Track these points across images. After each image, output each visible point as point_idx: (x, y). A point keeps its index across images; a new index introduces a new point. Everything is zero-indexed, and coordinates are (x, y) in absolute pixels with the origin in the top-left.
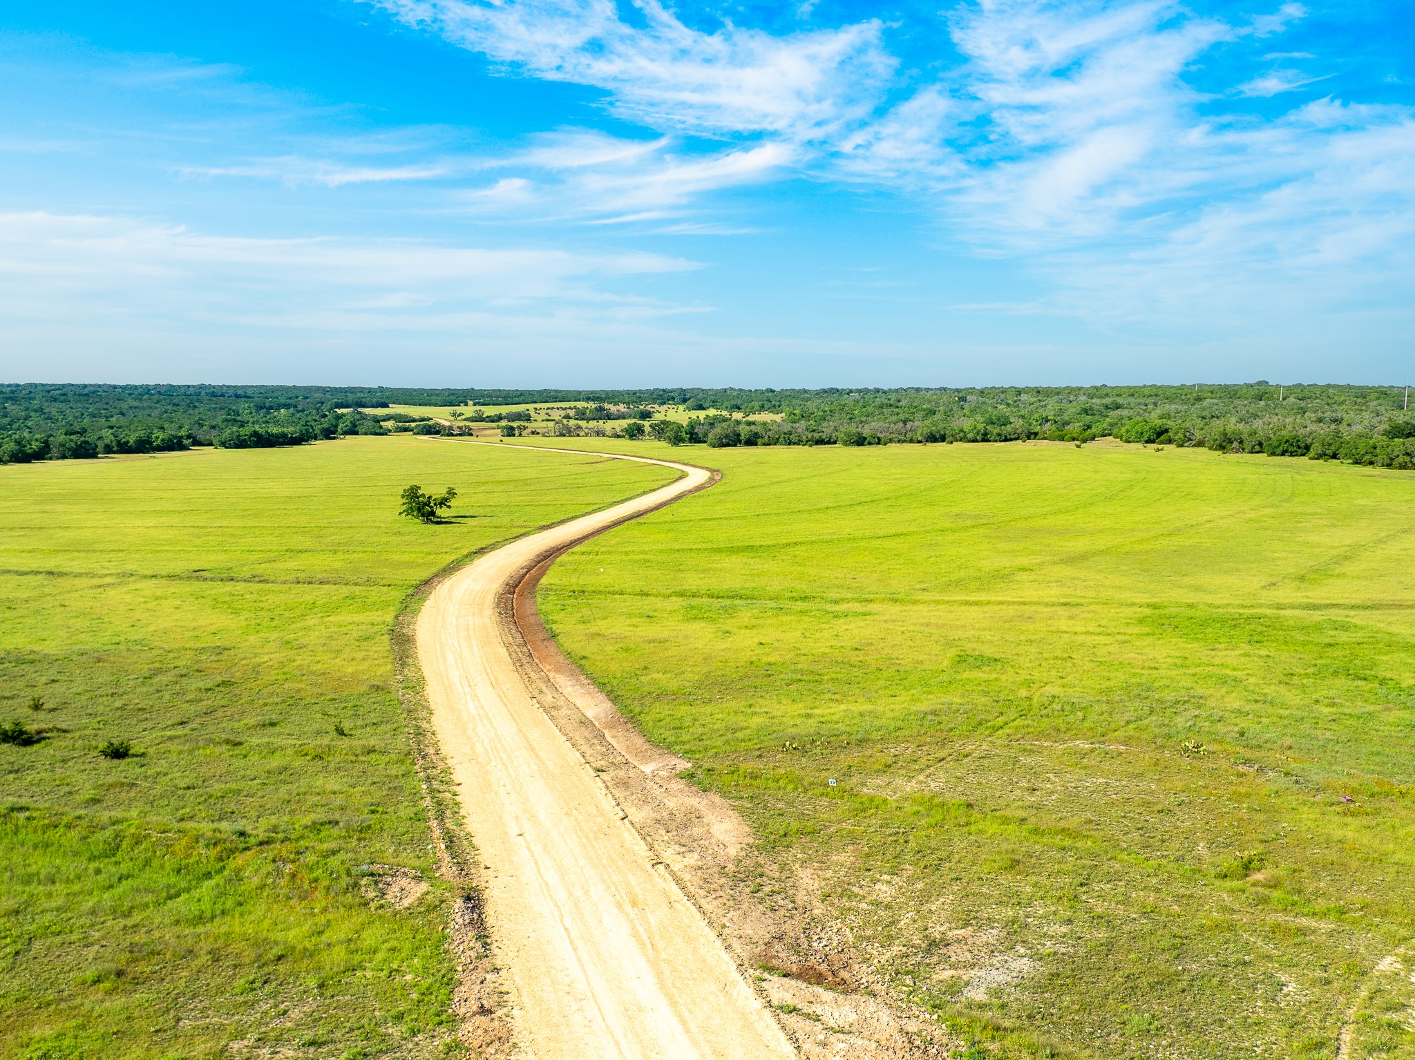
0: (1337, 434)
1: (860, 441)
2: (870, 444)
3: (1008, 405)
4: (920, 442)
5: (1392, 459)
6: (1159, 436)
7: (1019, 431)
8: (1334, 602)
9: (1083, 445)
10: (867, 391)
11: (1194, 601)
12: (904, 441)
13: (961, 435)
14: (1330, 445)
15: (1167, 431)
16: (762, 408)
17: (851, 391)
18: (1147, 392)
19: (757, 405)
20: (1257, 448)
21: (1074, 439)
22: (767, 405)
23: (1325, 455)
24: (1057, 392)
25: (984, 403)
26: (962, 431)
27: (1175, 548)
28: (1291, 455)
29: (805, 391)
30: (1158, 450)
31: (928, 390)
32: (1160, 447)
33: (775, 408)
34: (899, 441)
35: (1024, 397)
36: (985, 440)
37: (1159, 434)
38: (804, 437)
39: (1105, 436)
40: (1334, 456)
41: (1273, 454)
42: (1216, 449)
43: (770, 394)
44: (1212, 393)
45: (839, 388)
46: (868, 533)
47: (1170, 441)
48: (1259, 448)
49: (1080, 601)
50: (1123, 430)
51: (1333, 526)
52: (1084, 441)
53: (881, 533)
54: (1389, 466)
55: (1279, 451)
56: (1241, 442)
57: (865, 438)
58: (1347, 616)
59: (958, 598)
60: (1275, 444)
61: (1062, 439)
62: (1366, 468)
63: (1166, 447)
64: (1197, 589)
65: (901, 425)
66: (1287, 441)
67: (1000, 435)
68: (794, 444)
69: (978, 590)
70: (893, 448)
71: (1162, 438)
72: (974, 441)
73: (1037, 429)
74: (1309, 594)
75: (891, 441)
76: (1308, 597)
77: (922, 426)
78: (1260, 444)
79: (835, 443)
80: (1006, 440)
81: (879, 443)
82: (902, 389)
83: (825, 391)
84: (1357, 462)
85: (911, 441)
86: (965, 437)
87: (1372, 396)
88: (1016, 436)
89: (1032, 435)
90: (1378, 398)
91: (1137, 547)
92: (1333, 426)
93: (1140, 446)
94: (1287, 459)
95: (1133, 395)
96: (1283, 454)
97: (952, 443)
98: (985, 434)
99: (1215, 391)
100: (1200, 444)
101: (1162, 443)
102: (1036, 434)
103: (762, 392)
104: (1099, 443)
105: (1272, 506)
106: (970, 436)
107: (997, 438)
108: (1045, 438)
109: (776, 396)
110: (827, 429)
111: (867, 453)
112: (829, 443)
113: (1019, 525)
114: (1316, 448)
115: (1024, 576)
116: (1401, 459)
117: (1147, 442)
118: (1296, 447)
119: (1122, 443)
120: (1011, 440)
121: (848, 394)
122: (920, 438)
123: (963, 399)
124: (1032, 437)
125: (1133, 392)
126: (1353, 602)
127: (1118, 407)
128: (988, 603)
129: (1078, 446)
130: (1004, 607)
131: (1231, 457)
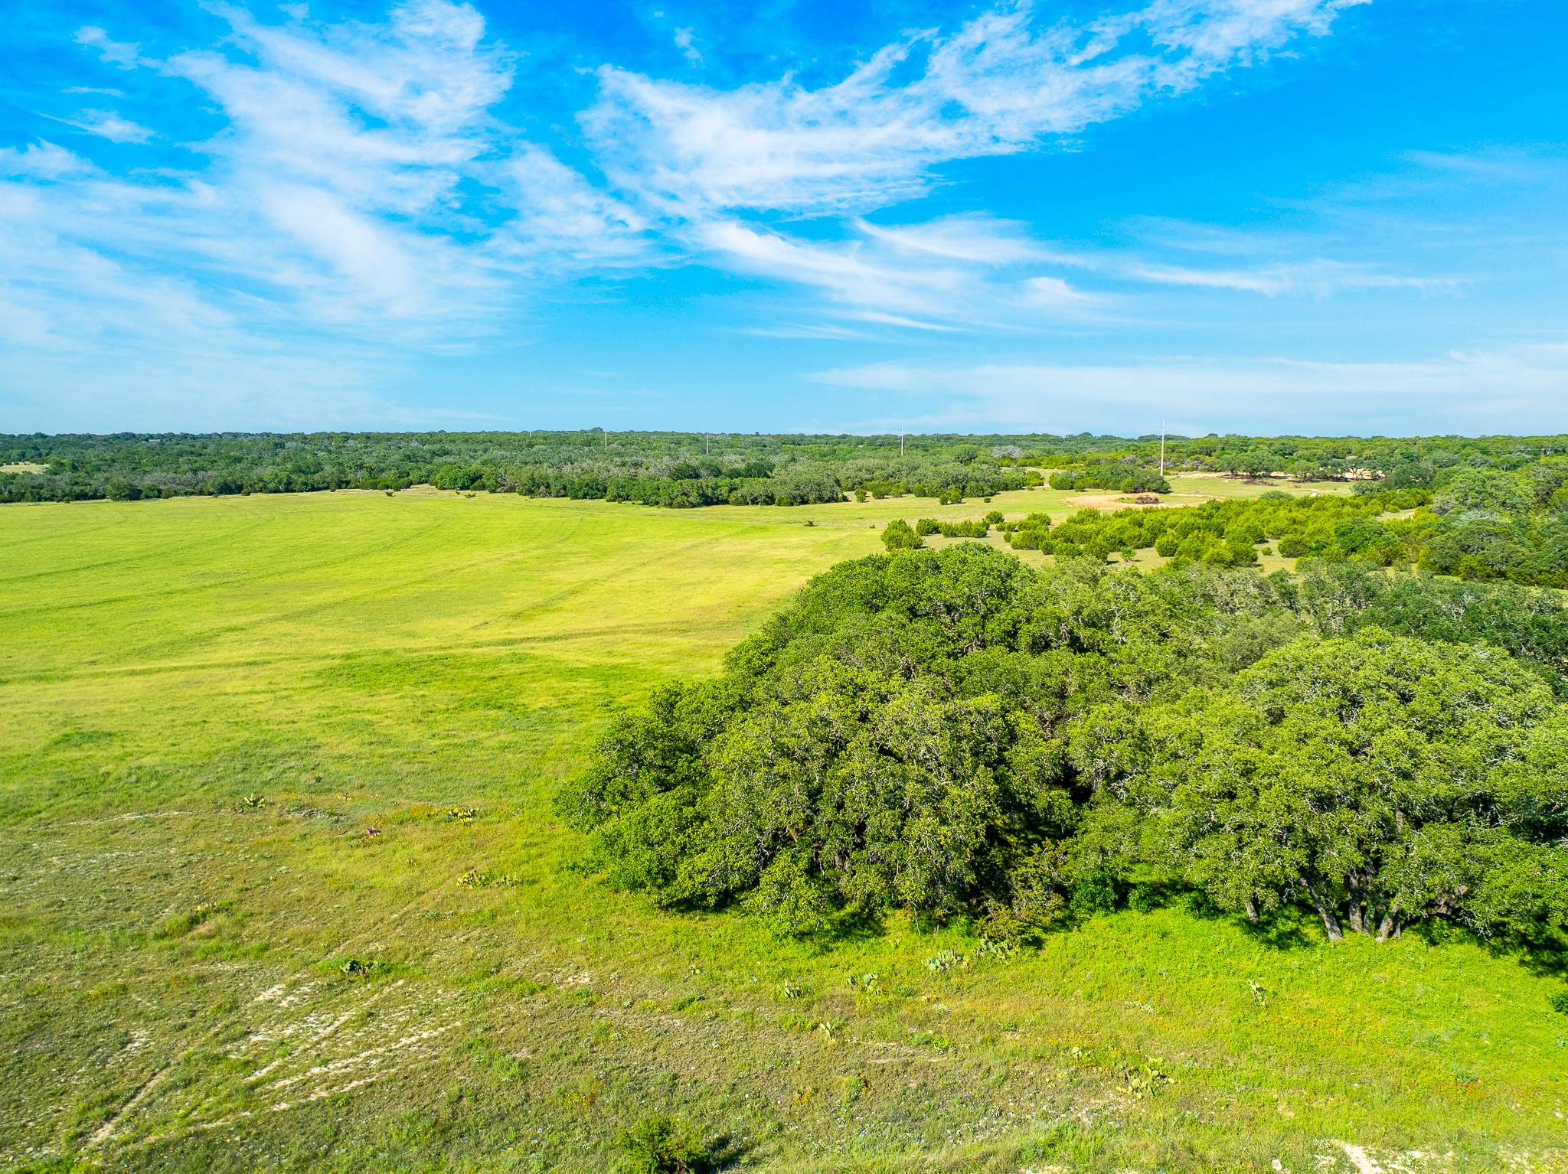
0: (633, 478)
1: (134, 495)
2: (148, 497)
3: (330, 452)
4: (211, 494)
5: (672, 499)
6: (472, 482)
7: (329, 480)
8: (530, 636)
9: (395, 493)
10: (171, 436)
11: (393, 648)
12: (192, 494)
13: (261, 485)
14: (623, 487)
15: (481, 477)
16: (22, 457)
17: (151, 437)
18: (481, 437)
19: (15, 453)
20: (562, 492)
21: (387, 487)
22: (30, 453)
23: (620, 497)
24: (388, 437)
25: (303, 449)
26: (261, 480)
27: (416, 595)
28: (592, 498)
29: (90, 437)
30: (470, 496)
31: (246, 435)
32: (472, 493)
33: (39, 458)
34: (186, 494)
35: (351, 443)
36: (288, 490)
37: (473, 481)
38: (59, 491)
39: (422, 483)
40: (627, 498)
41: (576, 497)
42: (525, 495)
43: (40, 440)
44: (545, 439)
45: (136, 432)
46: (73, 601)
47: (483, 487)
48: (564, 492)
49: (268, 658)
50: (438, 476)
51: (587, 563)
52: (398, 489)
53: (89, 600)
54: (670, 505)
55: (580, 494)
56: (548, 486)
57: (140, 491)
58: (533, 648)
59: (123, 669)
60: (577, 487)
61: (374, 487)
62: (652, 508)
63: (478, 493)
64: (408, 634)
65: (190, 475)
66: (587, 485)
67: (305, 484)
68: (46, 500)
69: (163, 656)
70: (177, 502)
71: (476, 484)
72: (277, 491)
73: (350, 477)
74: (512, 631)
75: (176, 493)
76: (510, 633)
77: (214, 475)
78: (565, 488)
79: (103, 497)
80: (313, 489)
81: (159, 497)
82: (216, 434)
83: (116, 437)
84: (646, 503)
85: (201, 493)
86: (265, 486)
87: (685, 443)
88: (325, 485)
89: (342, 484)
90: (690, 444)
91: (378, 597)
92: (633, 470)
93: (453, 492)
94: (588, 502)
95: (467, 441)
96: (584, 497)
97: (249, 494)
98: (289, 483)
99: (546, 437)
100: (512, 489)
101: (475, 489)
102: (348, 483)
103: (29, 438)
104: (414, 490)
105: (544, 547)
106: (271, 486)
107: (303, 487)
108: (357, 487)
109: (48, 442)
110: (97, 481)
111: (139, 508)
112: (94, 497)
113: (268, 581)
114: (612, 490)
115: (231, 636)
116: (679, 499)
117: (462, 489)
118: (594, 490)
119: (437, 491)
120: (319, 489)
121: (147, 440)
122: (211, 490)
123: (282, 446)
124: (344, 485)
125: (467, 438)
126: (546, 634)
127: (446, 453)
128: (160, 670)
129: (389, 495)
130: (176, 673)
131: (538, 501)
